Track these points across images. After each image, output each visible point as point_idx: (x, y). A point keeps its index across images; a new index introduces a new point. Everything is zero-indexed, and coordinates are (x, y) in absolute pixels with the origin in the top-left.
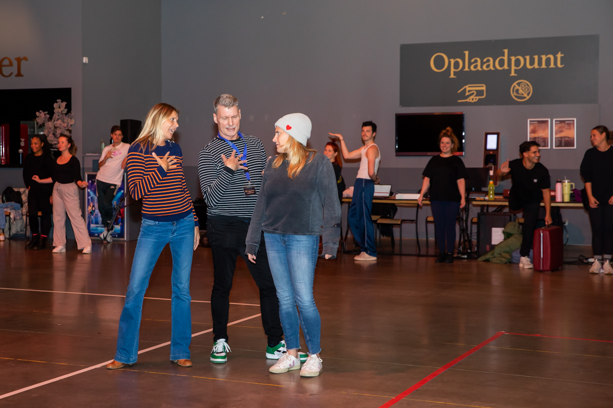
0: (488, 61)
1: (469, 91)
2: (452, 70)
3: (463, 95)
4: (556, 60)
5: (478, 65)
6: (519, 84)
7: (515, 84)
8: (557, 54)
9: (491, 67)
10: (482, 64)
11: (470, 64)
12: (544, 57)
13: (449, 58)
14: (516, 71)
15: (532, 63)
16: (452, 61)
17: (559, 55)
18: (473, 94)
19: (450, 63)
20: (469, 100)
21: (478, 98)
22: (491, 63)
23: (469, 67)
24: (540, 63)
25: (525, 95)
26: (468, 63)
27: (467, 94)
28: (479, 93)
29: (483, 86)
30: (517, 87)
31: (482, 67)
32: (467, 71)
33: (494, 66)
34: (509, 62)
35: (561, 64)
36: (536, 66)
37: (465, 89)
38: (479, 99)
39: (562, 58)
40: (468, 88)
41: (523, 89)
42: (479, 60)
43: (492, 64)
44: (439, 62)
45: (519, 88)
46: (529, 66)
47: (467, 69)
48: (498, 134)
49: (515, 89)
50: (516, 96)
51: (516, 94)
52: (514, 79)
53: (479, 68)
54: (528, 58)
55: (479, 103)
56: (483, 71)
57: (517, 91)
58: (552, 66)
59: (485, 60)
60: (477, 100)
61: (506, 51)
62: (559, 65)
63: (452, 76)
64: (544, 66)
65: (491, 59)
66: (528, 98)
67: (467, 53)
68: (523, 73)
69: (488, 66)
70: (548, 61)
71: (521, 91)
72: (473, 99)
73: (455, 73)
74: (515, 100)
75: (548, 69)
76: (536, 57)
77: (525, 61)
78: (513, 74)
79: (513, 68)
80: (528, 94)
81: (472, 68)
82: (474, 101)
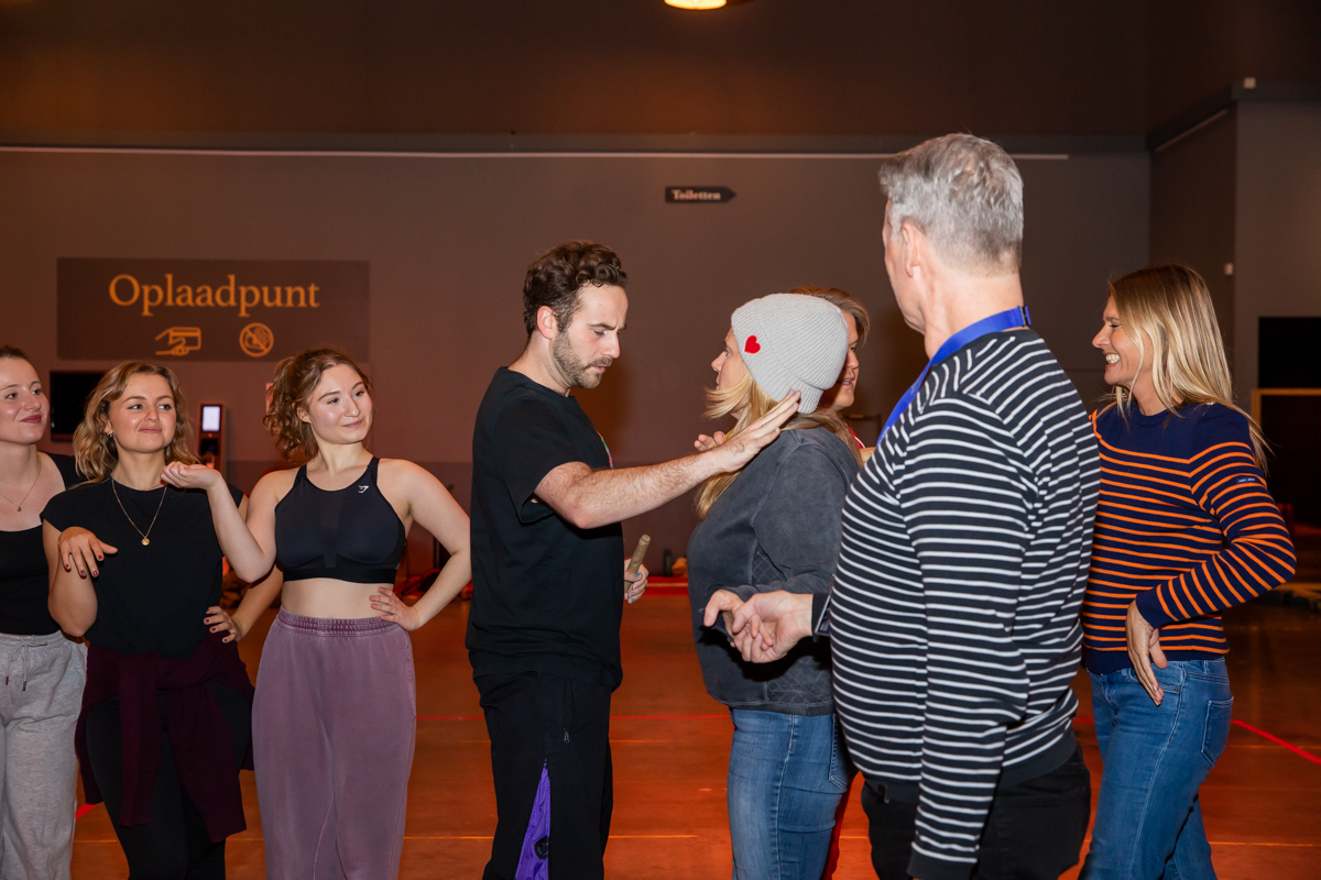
0: (204, 291)
1: (174, 338)
2: (147, 303)
3: (164, 344)
4: (308, 296)
5: (188, 298)
6: (252, 330)
7: (247, 329)
8: (309, 285)
9: (210, 302)
10: (195, 295)
11: (175, 295)
12: (290, 291)
13: (141, 283)
14: (248, 310)
15: (272, 297)
16: (146, 290)
17: (312, 289)
18: (180, 342)
19: (142, 292)
20: (174, 352)
21: (188, 349)
22: (209, 294)
23: (174, 300)
24: (284, 299)
25: (263, 347)
26: (170, 294)
27: (171, 342)
28: (191, 341)
29: (195, 331)
30: (250, 334)
31: (194, 300)
32: (169, 307)
33: (214, 300)
34: (235, 295)
35: (316, 301)
36: (278, 302)
37: (167, 336)
38: (191, 352)
39: (316, 292)
40: (172, 332)
41: (258, 338)
42: (189, 290)
43: (211, 297)
44: (125, 289)
45: (254, 336)
46: (267, 303)
47: (170, 302)
48: (221, 406)
49: (247, 337)
50: (248, 349)
51: (247, 344)
52: (246, 322)
53: (190, 302)
54: (266, 290)
55: (192, 356)
56: (197, 307)
57: (250, 340)
58: (302, 303)
59: (199, 290)
60: (187, 353)
61: (232, 278)
62: (313, 303)
63: (146, 312)
64: (290, 303)
65: (209, 290)
66: (266, 351)
67: (170, 277)
68: (258, 313)
69: (204, 300)
70: (296, 297)
71: (255, 341)
72: (181, 350)
73: (151, 309)
74: (244, 353)
75: (296, 309)
76: (278, 290)
77: (261, 295)
78: (243, 313)
79: (244, 304)
80: (267, 346)
81: (179, 301)
82: (183, 353)
